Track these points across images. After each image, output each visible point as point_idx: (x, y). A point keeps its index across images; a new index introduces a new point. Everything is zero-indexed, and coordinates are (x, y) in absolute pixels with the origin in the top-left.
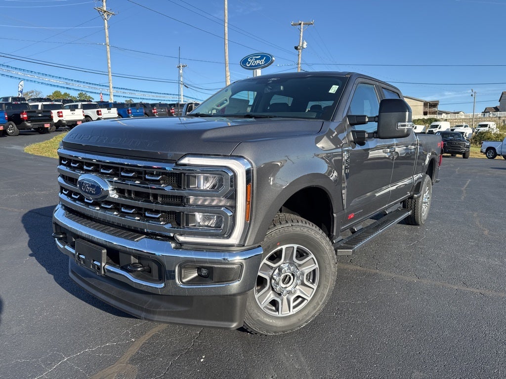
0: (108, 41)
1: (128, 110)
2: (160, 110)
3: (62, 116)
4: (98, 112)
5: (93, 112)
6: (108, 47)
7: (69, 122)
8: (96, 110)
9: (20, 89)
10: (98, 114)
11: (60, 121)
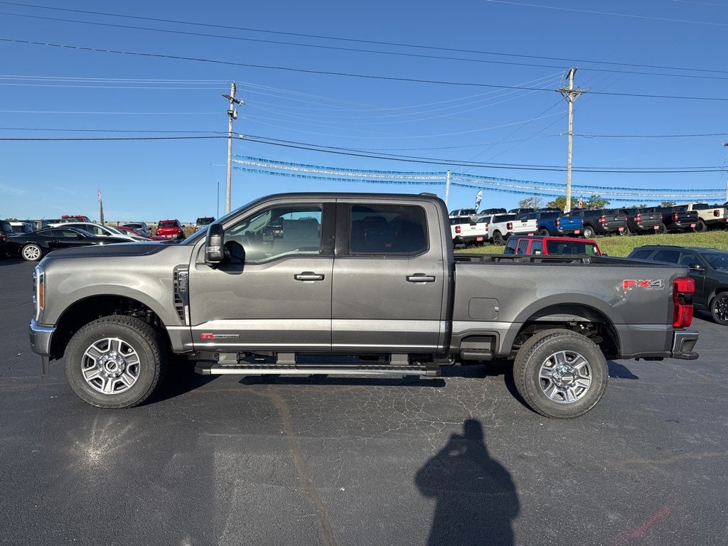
0: (570, 128)
1: (556, 222)
2: (611, 219)
3: (459, 232)
4: (508, 225)
5: (503, 225)
6: (570, 137)
7: (466, 238)
8: (507, 223)
9: (477, 200)
10: (509, 228)
11: (457, 237)
